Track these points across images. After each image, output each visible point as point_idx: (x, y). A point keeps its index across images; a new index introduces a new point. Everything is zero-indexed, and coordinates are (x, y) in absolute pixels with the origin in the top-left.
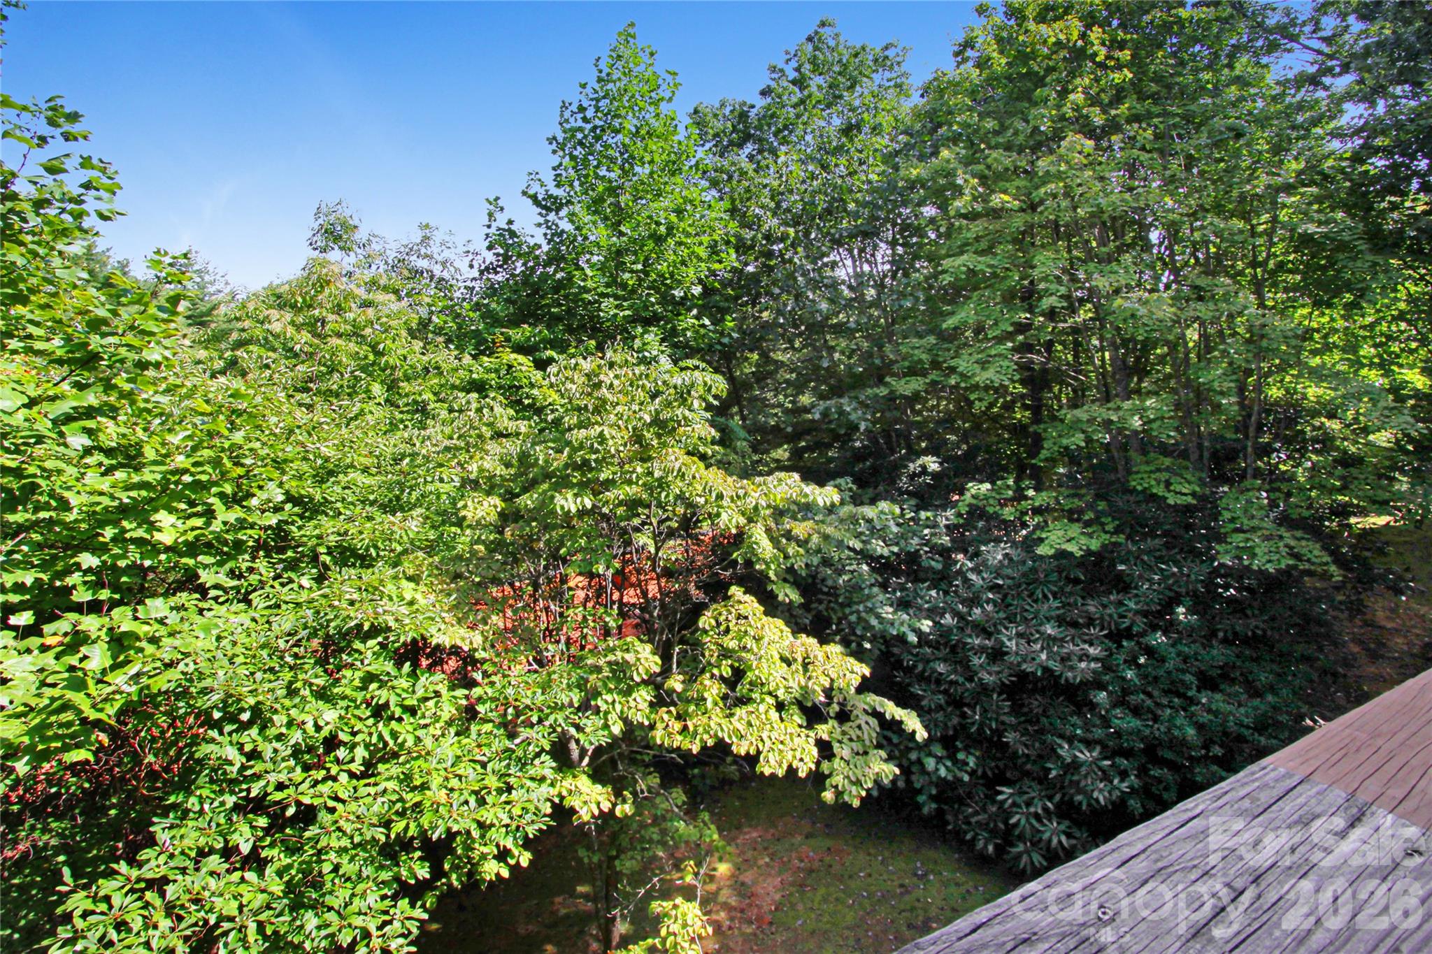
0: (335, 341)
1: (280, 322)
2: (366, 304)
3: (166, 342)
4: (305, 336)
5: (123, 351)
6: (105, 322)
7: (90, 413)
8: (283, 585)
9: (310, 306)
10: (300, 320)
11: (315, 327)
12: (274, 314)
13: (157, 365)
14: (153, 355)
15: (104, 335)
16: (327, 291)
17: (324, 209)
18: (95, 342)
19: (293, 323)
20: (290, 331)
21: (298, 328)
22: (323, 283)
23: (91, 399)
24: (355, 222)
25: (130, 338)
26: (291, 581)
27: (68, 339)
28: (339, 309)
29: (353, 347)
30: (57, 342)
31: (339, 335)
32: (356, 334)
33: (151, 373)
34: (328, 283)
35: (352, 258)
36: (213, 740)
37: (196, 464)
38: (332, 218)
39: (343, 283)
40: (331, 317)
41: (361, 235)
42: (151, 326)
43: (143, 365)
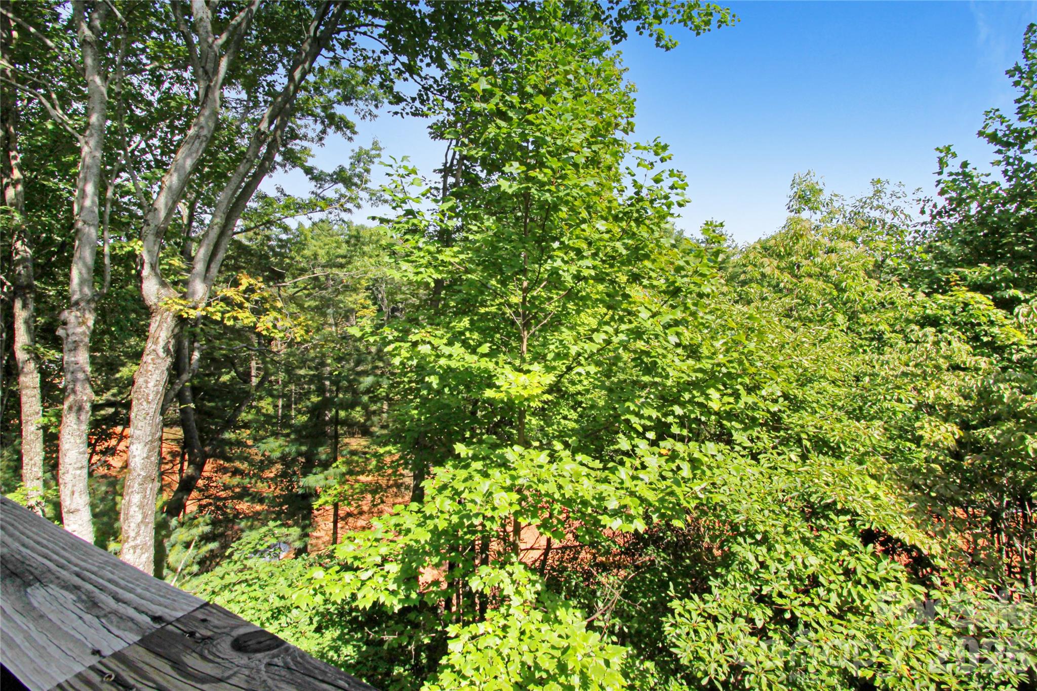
0: (807, 281)
1: (770, 267)
2: (831, 251)
3: (712, 281)
4: (786, 277)
5: (692, 286)
6: (682, 268)
7: (677, 323)
8: (779, 454)
9: (789, 254)
10: (783, 265)
11: (793, 268)
12: (766, 261)
13: (708, 296)
14: (706, 289)
15: (682, 277)
16: (801, 242)
17: (798, 181)
18: (680, 282)
19: (778, 267)
20: (777, 272)
21: (782, 270)
22: (797, 237)
23: (679, 314)
24: (821, 186)
25: (697, 279)
26: (783, 453)
28: (809, 255)
29: (821, 284)
31: (810, 276)
32: (823, 275)
33: (705, 301)
34: (802, 236)
35: (818, 216)
36: (740, 544)
37: (730, 362)
38: (803, 186)
39: (812, 236)
40: (804, 262)
41: (825, 197)
42: (705, 271)
43: (701, 295)
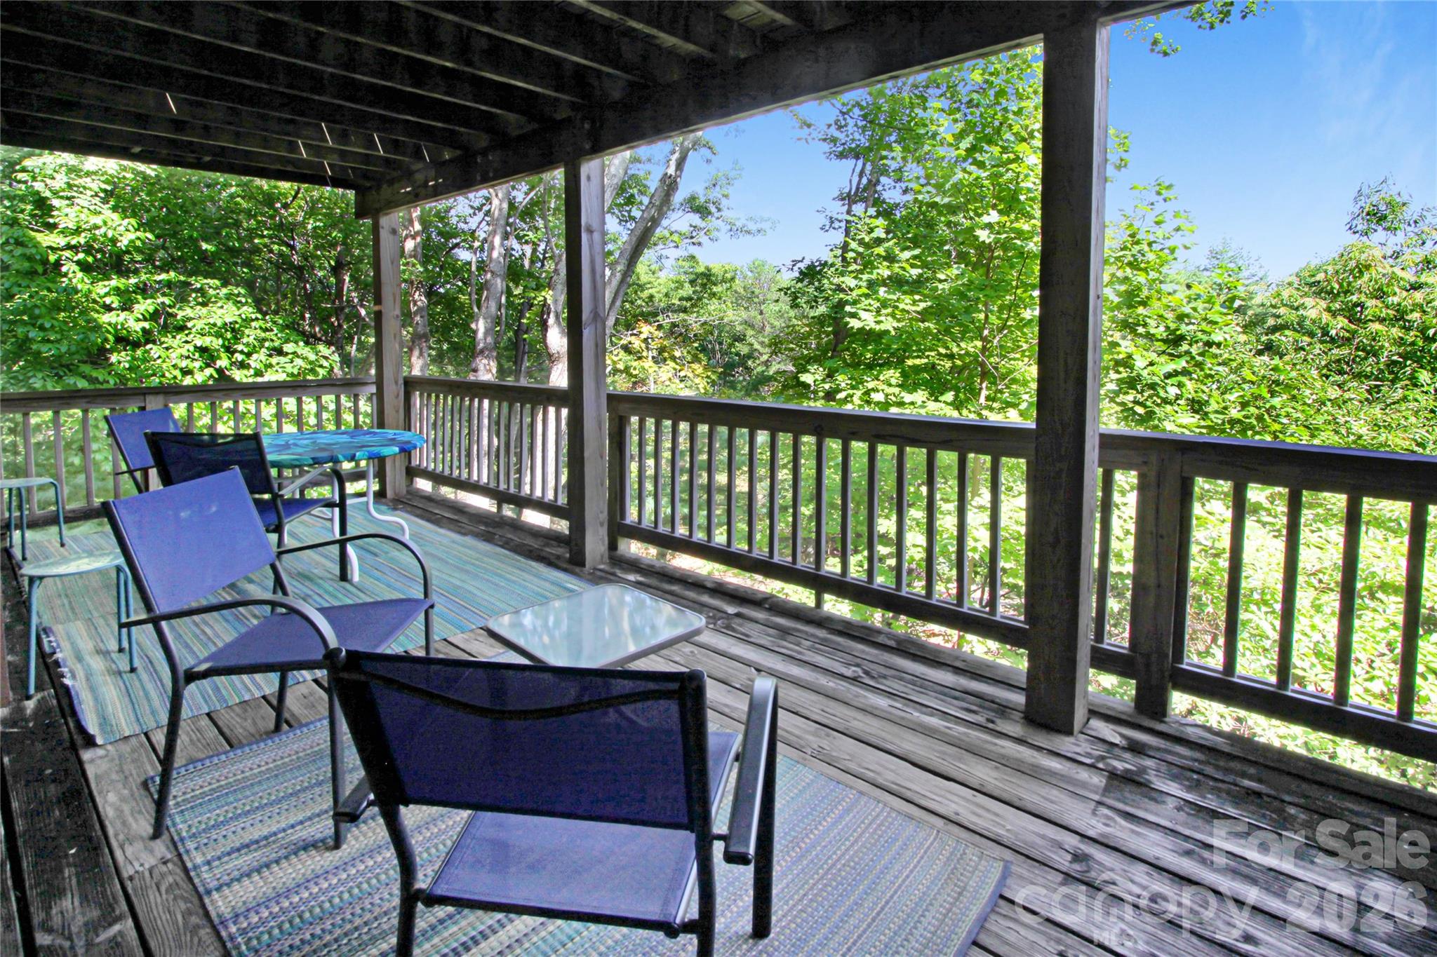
0: (1376, 327)
1: (1314, 309)
2: (1415, 287)
3: (1226, 329)
4: (1342, 322)
5: (1199, 334)
7: (1178, 373)
9: (1346, 292)
10: (1337, 306)
11: (1353, 314)
12: (1309, 302)
13: (1219, 345)
14: (1217, 337)
15: (1187, 324)
16: (1366, 277)
17: (1365, 191)
18: (1184, 329)
19: (1328, 310)
20: (1326, 317)
21: (1334, 314)
22: (1362, 268)
23: (1181, 364)
24: (1405, 198)
25: (1204, 326)
27: (1167, 328)
28: (1380, 294)
29: (1396, 332)
30: (1162, 329)
31: (1382, 320)
32: (1400, 316)
33: (1214, 350)
34: (1368, 267)
35: (1400, 237)
36: (1253, 612)
38: (1374, 199)
39: (1386, 267)
40: (1370, 303)
41: (1410, 213)
42: (1216, 318)
43: (1209, 344)
